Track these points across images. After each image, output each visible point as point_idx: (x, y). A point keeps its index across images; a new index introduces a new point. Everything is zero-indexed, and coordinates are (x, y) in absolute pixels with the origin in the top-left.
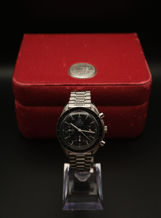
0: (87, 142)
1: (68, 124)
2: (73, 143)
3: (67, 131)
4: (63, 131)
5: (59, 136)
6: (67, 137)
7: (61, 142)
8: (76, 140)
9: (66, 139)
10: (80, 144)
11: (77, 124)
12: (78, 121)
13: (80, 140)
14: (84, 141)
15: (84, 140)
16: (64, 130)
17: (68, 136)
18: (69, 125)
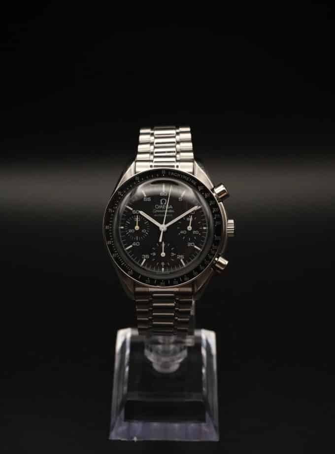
0: (181, 260)
1: (134, 212)
2: (145, 260)
3: (131, 231)
4: (121, 229)
5: (109, 242)
6: (131, 246)
7: (114, 258)
8: (154, 254)
9: (128, 250)
10: (163, 264)
11: (158, 213)
12: (159, 204)
13: (163, 254)
14: (175, 257)
15: (173, 254)
16: (122, 227)
17: (134, 244)
18: (136, 215)
